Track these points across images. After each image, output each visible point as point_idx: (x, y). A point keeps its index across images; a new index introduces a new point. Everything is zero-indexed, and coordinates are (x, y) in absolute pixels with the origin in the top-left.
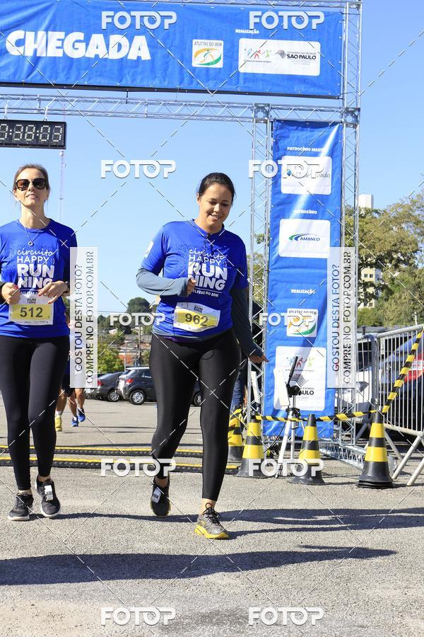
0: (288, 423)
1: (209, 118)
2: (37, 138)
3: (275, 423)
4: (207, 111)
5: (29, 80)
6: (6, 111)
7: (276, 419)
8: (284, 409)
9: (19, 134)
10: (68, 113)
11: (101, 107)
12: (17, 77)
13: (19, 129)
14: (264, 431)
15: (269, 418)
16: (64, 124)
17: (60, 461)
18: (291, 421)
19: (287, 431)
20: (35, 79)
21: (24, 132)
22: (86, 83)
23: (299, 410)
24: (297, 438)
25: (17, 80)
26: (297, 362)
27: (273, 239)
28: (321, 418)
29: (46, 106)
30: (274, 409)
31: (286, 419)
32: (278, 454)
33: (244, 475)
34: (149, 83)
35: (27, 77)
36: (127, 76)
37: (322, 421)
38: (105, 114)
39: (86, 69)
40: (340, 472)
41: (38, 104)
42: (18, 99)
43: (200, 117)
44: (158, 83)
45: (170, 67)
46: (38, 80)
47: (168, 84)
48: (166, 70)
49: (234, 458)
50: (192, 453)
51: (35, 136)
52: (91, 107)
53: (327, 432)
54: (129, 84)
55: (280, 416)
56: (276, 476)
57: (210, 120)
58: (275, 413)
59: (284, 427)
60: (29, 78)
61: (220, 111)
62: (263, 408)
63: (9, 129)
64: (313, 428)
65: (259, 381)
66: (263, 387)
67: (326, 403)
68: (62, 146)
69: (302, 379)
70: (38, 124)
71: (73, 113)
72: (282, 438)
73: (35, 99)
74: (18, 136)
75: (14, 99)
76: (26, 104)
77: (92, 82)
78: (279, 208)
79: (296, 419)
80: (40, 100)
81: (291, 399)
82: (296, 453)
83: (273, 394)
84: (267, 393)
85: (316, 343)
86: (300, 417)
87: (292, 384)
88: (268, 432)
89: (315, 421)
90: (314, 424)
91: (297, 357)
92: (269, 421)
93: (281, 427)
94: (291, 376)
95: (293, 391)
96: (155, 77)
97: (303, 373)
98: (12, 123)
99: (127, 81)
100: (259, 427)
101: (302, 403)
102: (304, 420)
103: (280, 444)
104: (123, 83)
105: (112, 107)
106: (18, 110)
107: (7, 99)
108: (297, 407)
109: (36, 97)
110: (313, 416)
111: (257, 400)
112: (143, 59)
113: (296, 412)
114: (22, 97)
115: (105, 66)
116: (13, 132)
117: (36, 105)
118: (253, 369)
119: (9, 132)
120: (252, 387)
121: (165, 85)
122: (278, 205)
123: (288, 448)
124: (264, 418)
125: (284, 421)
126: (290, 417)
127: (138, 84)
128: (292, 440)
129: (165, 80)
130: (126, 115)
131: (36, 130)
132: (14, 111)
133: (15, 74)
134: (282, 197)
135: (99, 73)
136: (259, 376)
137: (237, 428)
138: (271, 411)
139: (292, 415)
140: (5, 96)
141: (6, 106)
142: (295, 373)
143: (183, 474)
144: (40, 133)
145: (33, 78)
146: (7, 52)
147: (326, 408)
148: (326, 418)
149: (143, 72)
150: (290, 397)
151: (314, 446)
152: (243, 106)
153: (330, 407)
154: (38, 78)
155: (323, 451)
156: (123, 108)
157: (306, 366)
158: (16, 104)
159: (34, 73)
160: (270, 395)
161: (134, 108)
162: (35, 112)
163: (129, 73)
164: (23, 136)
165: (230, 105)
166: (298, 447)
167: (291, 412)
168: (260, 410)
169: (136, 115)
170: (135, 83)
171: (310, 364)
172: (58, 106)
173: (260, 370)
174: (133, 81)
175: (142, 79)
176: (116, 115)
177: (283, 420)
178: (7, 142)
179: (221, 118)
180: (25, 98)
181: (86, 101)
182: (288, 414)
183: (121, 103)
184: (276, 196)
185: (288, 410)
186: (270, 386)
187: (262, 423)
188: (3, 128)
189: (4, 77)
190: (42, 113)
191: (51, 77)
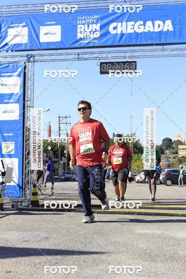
5: (119, 44)
6: (110, 58)
10: (137, 57)
11: (152, 54)
12: (114, 43)
13: (116, 66)
16: (136, 62)
21: (118, 67)
22: (145, 43)
25: (114, 44)
29: (127, 55)
34: (173, 41)
38: (154, 56)
39: (144, 37)
42: (115, 53)
44: (177, 41)
45: (183, 32)
46: (123, 44)
48: (181, 34)
51: (123, 68)
52: (147, 54)
54: (164, 42)
60: (119, 43)
63: (111, 66)
70: (124, 63)
71: (139, 57)
73: (123, 52)
75: (113, 53)
76: (118, 55)
77: (147, 43)
80: (124, 52)
96: (176, 38)
98: (113, 63)
99: (163, 41)
104: (162, 42)
105: (156, 53)
106: (115, 57)
107: (110, 53)
112: (170, 30)
116: (113, 67)
117: (123, 54)
127: (168, 42)
129: (180, 39)
130: (163, 56)
131: (123, 66)
132: (113, 58)
133: (113, 42)
135: (150, 39)
144: (125, 67)
145: (121, 42)
146: (109, 33)
149: (170, 36)
156: (162, 53)
158: (114, 55)
161: (167, 53)
162: (122, 58)
163: (164, 37)
164: (118, 69)
169: (168, 56)
170: (166, 41)
175: (170, 39)
176: (158, 56)
180: (118, 52)
181: (145, 51)
183: (160, 51)
188: (109, 66)
189: (109, 43)
190: (125, 58)
191: (129, 42)
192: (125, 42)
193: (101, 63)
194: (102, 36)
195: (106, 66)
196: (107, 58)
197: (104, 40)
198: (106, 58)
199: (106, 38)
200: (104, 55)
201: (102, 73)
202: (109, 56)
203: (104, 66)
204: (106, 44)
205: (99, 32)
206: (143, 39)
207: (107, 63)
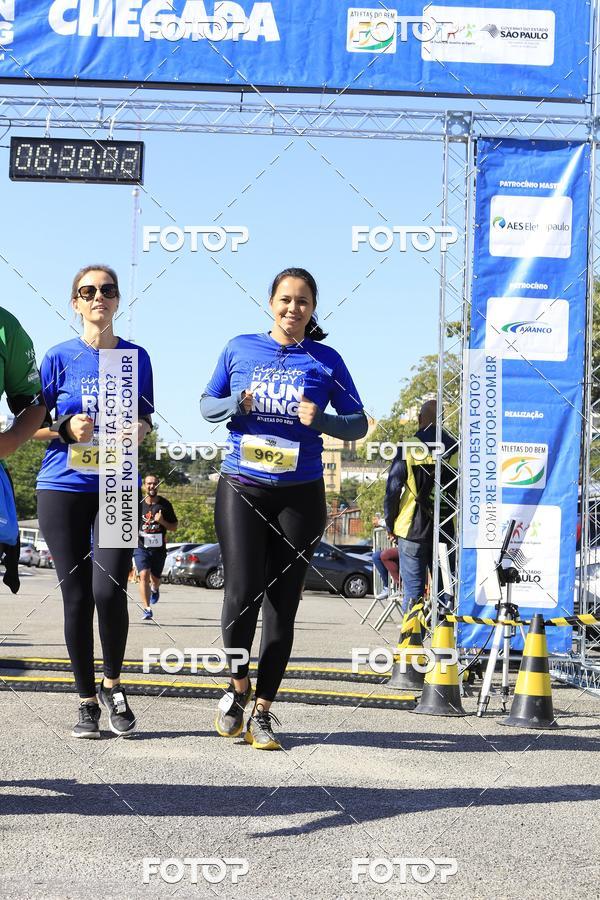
0: (499, 628)
1: (373, 135)
2: (97, 167)
3: (477, 628)
4: (370, 124)
5: (85, 74)
6: (48, 123)
7: (480, 621)
8: (492, 604)
9: (70, 161)
10: (148, 126)
11: (200, 118)
12: (66, 70)
13: (68, 153)
14: (460, 640)
15: (468, 619)
16: (140, 145)
17: (131, 685)
18: (504, 624)
19: (496, 640)
20: (94, 72)
21: (77, 158)
22: (176, 79)
23: (516, 607)
24: (512, 652)
25: (65, 74)
26: (513, 529)
27: (476, 331)
28: (553, 621)
29: (113, 115)
30: (475, 604)
31: (496, 621)
32: (481, 677)
33: (426, 711)
34: (278, 79)
35: (83, 69)
36: (242, 66)
37: (554, 625)
38: (206, 129)
39: (175, 57)
40: (582, 709)
41: (99, 114)
42: (68, 105)
43: (359, 133)
44: (292, 79)
45: (311, 52)
46: (99, 75)
47: (308, 80)
48: (304, 58)
49: (410, 684)
50: (342, 674)
51: (95, 164)
52: (183, 117)
53: (562, 644)
54: (245, 80)
55: (485, 616)
56: (479, 714)
57: (375, 137)
58: (477, 610)
59: (492, 634)
60: (85, 72)
61: (391, 124)
62: (457, 604)
63: (53, 153)
64: (539, 636)
65: (452, 559)
66: (458, 569)
67: (560, 596)
68: (137, 180)
69: (522, 555)
70: (99, 145)
71: (154, 127)
72: (487, 652)
73: (95, 105)
74: (66, 164)
75: (61, 105)
76: (79, 114)
77: (186, 78)
78: (486, 280)
79: (512, 622)
80: (102, 106)
81: (504, 589)
82: (511, 676)
83: (473, 580)
84: (464, 577)
85: (544, 498)
86: (519, 619)
87: (506, 563)
88: (465, 642)
89: (543, 625)
90: (541, 630)
91: (514, 522)
92: (467, 624)
93: (487, 634)
94: (503, 553)
95: (507, 576)
96: (287, 69)
97: (523, 547)
98: (57, 144)
99: (241, 75)
100: (450, 634)
101: (522, 595)
102: (524, 623)
103: (485, 662)
104: (235, 80)
105: (217, 118)
106: (69, 123)
107: (50, 105)
108: (513, 601)
109: (95, 102)
110: (540, 616)
111: (448, 589)
112: (267, 39)
113: (512, 610)
114: (74, 102)
115: (207, 52)
116: (59, 158)
117: (96, 114)
118: (442, 539)
119: (52, 158)
120: (440, 569)
121: (303, 81)
122: (485, 274)
123: (498, 667)
124: (460, 619)
125: (493, 624)
126: (502, 618)
127: (259, 80)
128: (505, 655)
129: (302, 74)
130: (239, 130)
131: (96, 154)
132: (61, 124)
133: (62, 65)
134: (491, 262)
135: (196, 63)
136: (452, 550)
137: (416, 634)
138: (470, 608)
139: (506, 615)
140: (47, 101)
141: (48, 117)
142: (510, 546)
143: (328, 708)
144: (102, 159)
145: (93, 69)
146: (49, 30)
147: (560, 604)
148: (561, 621)
149: (267, 61)
150: (503, 585)
151: (541, 665)
152: (428, 115)
153: (567, 602)
154: (100, 71)
155: (555, 673)
156: (235, 119)
157: (528, 536)
158: (63, 113)
159: (93, 64)
160: (470, 583)
161: (253, 119)
162: (95, 125)
163: (245, 62)
164: (76, 165)
165: (407, 114)
166: (515, 666)
167: (504, 610)
168: (453, 606)
169: (257, 130)
170: (254, 78)
171: (535, 533)
172: (131, 116)
173: (453, 542)
174: (250, 75)
175: (266, 73)
176: (223, 130)
177: (490, 622)
178: (48, 173)
179: (392, 135)
180: (78, 103)
181: (176, 108)
182: (498, 614)
183: (231, 110)
184: (481, 261)
185: (498, 607)
186: (469, 567)
187: (456, 626)
188: (44, 151)
189: (45, 69)
190: (106, 128)
191: (119, 69)
192: (107, 67)
193: (16, 141)
194: (22, 41)
195: (34, 152)
196: (36, 123)
197: (29, 57)
198: (33, 122)
199: (36, 47)
200: (28, 112)
201: (17, 176)
202: (48, 114)
203: (25, 151)
204: (35, 70)
205: (10, 26)
206: (171, 63)
207: (35, 142)
